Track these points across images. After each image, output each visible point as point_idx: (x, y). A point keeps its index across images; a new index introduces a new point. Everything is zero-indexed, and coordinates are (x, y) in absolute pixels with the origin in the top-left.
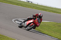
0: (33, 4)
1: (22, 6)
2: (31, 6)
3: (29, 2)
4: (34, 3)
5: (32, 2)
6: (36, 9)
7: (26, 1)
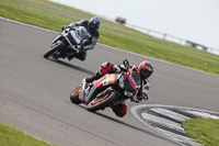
0: (210, 54)
2: (203, 62)
3: (194, 45)
4: (213, 52)
5: (205, 48)
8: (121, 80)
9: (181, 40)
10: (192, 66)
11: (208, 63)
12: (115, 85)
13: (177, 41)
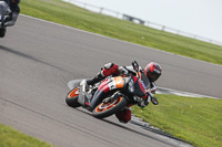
0: (147, 27)
1: (105, 33)
2: (140, 36)
3: (131, 19)
4: (151, 26)
5: (142, 22)
6: (155, 46)
7: (120, 17)
8: (131, 84)
9: (118, 13)
10: (129, 40)
11: (145, 37)
12: (124, 89)
13: (114, 15)
